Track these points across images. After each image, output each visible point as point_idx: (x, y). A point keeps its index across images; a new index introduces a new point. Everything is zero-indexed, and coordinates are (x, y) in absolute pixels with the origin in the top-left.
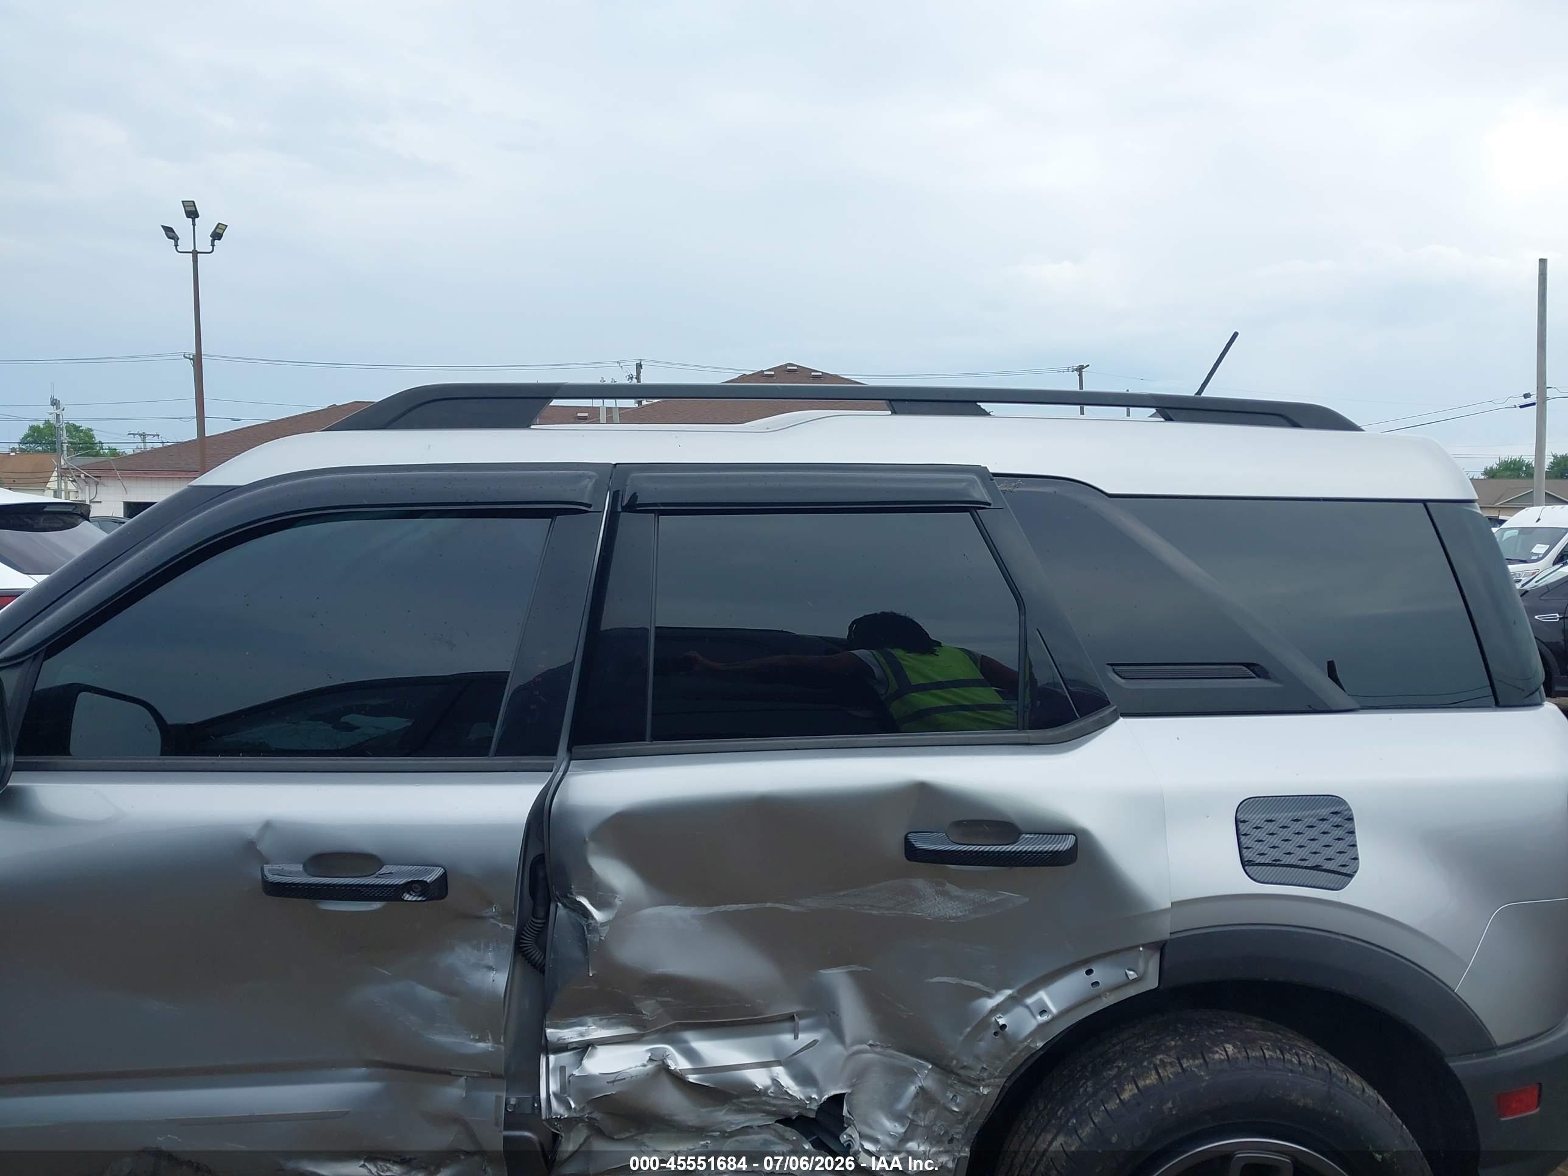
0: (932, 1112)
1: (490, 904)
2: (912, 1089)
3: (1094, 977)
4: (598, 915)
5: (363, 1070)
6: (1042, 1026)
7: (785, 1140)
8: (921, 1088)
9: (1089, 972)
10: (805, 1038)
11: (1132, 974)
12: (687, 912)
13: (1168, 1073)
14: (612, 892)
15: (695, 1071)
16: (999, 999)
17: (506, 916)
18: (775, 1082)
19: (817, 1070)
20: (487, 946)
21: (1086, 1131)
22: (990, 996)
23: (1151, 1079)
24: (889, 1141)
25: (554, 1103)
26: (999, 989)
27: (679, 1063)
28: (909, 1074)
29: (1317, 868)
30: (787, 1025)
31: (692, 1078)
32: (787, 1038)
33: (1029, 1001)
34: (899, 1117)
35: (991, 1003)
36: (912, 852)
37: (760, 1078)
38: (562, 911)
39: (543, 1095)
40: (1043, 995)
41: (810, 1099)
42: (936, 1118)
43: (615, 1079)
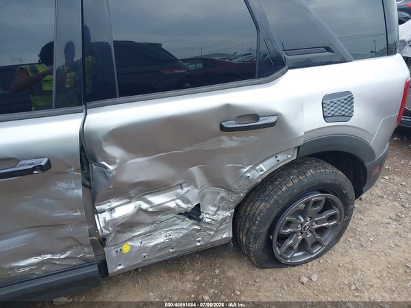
0: (224, 202)
1: (70, 167)
2: (219, 197)
3: (278, 159)
4: (111, 167)
5: (27, 230)
6: (261, 175)
7: (179, 218)
8: (222, 197)
9: (276, 157)
10: (185, 189)
11: (290, 156)
12: (144, 159)
13: (296, 181)
14: (115, 158)
15: (151, 207)
16: (247, 169)
17: (77, 171)
18: (177, 204)
19: (190, 198)
20: (71, 181)
21: (272, 201)
22: (244, 168)
23: (291, 184)
24: (213, 213)
25: (104, 230)
26: (247, 166)
27: (145, 206)
28: (218, 193)
29: (344, 115)
30: (179, 186)
31: (150, 210)
32: (179, 191)
33: (257, 168)
34: (214, 206)
35: (245, 170)
36: (223, 128)
37: (172, 205)
38: (94, 167)
39: (99, 228)
40: (261, 166)
41: (189, 207)
42: (226, 203)
43: (124, 217)
